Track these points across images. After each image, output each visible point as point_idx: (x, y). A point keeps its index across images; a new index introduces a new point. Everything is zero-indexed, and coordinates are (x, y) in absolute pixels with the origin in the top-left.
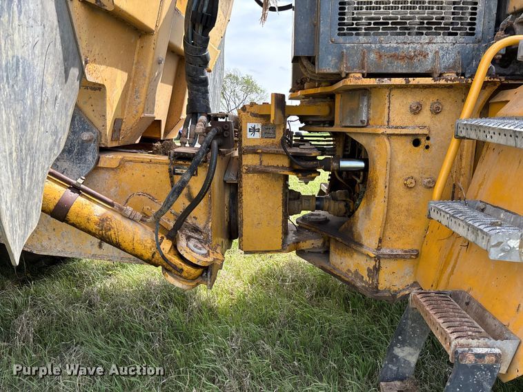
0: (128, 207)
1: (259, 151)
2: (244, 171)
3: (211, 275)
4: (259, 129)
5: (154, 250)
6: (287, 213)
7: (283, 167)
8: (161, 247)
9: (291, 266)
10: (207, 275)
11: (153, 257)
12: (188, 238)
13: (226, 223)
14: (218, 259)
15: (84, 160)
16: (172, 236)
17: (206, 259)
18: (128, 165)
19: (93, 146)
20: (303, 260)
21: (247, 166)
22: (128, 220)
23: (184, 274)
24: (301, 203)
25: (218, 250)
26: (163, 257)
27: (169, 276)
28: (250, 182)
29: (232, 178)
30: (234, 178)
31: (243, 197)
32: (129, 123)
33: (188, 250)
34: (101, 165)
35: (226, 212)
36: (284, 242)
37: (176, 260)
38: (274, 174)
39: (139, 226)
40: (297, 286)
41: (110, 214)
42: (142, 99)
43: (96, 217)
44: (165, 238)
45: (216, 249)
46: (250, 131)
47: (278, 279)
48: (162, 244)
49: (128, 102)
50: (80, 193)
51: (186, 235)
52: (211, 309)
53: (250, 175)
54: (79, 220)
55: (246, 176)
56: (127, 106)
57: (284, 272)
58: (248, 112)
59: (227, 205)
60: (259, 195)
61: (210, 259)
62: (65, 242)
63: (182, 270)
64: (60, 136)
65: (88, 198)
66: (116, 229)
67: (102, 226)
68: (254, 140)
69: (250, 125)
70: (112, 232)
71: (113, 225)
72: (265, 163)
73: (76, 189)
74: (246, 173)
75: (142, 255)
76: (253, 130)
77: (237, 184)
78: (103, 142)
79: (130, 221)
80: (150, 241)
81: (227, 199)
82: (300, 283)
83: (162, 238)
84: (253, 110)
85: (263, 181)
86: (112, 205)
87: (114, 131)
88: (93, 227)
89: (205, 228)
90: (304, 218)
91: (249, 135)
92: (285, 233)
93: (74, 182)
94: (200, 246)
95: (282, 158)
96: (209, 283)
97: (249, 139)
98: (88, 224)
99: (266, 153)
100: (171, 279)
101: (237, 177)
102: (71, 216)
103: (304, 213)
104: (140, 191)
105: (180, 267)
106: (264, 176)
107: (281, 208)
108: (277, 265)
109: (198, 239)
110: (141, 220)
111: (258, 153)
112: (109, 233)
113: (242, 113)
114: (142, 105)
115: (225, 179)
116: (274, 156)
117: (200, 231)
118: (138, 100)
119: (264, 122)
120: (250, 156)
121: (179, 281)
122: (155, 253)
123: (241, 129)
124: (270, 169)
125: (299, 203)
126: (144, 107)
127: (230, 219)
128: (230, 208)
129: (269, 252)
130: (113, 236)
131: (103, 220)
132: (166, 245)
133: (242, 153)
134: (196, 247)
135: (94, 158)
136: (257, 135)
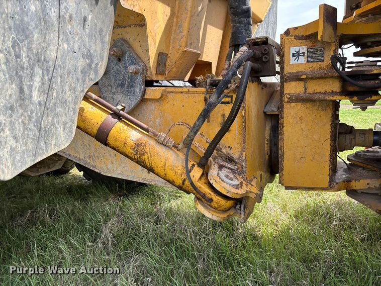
0: (162, 134)
1: (304, 77)
2: (286, 100)
3: (245, 208)
4: (304, 53)
5: (184, 177)
6: (336, 148)
7: (333, 93)
8: (191, 174)
9: (339, 205)
10: (240, 207)
11: (183, 184)
12: (221, 167)
13: (267, 156)
14: (251, 192)
15: (133, 92)
16: (204, 164)
17: (237, 191)
18: (170, 96)
19: (140, 79)
20: (353, 200)
21: (289, 94)
22: (162, 145)
23: (214, 204)
24: (355, 138)
25: (254, 183)
26: (192, 184)
27: (199, 205)
28: (292, 112)
29: (272, 109)
30: (275, 109)
31: (284, 129)
32: (173, 57)
33: (218, 179)
34: (147, 96)
35: (266, 146)
36: (331, 180)
37: (206, 189)
38: (321, 101)
39: (171, 152)
40: (345, 226)
41: (145, 139)
42: (185, 33)
43: (132, 142)
44: (196, 166)
45: (251, 181)
46: (293, 56)
47: (325, 217)
48: (193, 171)
49: (172, 37)
50: (120, 119)
51: (219, 164)
52: (255, 238)
53: (293, 104)
54: (117, 144)
55: (288, 106)
56: (172, 42)
57: (331, 210)
58: (292, 36)
59: (268, 137)
60: (303, 126)
61: (241, 191)
62: (123, 166)
63: (211, 200)
64: (96, 62)
65: (127, 124)
66: (149, 154)
67: (137, 151)
68: (298, 65)
69: (293, 50)
70: (146, 156)
71: (147, 150)
72: (310, 90)
73: (117, 115)
74: (288, 102)
75: (174, 182)
76: (298, 55)
77: (278, 115)
78: (149, 75)
79: (163, 147)
80: (180, 168)
81: (267, 132)
82: (349, 224)
83: (193, 165)
84: (297, 33)
85: (307, 111)
86: (147, 130)
87: (158, 65)
88: (129, 151)
89: (239, 158)
90: (357, 155)
91: (293, 61)
92: (334, 169)
93: (115, 108)
94: (231, 176)
95: (331, 83)
96: (242, 216)
97: (293, 64)
98: (125, 148)
99: (312, 79)
100: (201, 209)
101: (278, 108)
102: (111, 139)
103: (357, 149)
104: (180, 121)
105: (210, 197)
106: (308, 105)
107: (329, 141)
108: (324, 203)
109: (232, 170)
110: (174, 146)
111: (302, 80)
112: (143, 158)
113: (285, 37)
114: (184, 39)
115: (265, 110)
116: (322, 81)
117: (234, 162)
118: (181, 35)
119: (310, 44)
120: (293, 84)
121: (209, 211)
122: (185, 180)
123: (284, 55)
124: (316, 96)
125: (352, 137)
126: (187, 41)
127: (271, 153)
128: (271, 141)
129: (313, 189)
130: (147, 161)
131: (138, 144)
132: (197, 173)
133: (284, 80)
134: (227, 177)
135: (140, 90)
136: (302, 60)
